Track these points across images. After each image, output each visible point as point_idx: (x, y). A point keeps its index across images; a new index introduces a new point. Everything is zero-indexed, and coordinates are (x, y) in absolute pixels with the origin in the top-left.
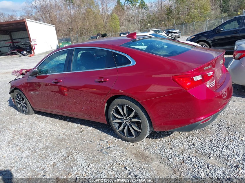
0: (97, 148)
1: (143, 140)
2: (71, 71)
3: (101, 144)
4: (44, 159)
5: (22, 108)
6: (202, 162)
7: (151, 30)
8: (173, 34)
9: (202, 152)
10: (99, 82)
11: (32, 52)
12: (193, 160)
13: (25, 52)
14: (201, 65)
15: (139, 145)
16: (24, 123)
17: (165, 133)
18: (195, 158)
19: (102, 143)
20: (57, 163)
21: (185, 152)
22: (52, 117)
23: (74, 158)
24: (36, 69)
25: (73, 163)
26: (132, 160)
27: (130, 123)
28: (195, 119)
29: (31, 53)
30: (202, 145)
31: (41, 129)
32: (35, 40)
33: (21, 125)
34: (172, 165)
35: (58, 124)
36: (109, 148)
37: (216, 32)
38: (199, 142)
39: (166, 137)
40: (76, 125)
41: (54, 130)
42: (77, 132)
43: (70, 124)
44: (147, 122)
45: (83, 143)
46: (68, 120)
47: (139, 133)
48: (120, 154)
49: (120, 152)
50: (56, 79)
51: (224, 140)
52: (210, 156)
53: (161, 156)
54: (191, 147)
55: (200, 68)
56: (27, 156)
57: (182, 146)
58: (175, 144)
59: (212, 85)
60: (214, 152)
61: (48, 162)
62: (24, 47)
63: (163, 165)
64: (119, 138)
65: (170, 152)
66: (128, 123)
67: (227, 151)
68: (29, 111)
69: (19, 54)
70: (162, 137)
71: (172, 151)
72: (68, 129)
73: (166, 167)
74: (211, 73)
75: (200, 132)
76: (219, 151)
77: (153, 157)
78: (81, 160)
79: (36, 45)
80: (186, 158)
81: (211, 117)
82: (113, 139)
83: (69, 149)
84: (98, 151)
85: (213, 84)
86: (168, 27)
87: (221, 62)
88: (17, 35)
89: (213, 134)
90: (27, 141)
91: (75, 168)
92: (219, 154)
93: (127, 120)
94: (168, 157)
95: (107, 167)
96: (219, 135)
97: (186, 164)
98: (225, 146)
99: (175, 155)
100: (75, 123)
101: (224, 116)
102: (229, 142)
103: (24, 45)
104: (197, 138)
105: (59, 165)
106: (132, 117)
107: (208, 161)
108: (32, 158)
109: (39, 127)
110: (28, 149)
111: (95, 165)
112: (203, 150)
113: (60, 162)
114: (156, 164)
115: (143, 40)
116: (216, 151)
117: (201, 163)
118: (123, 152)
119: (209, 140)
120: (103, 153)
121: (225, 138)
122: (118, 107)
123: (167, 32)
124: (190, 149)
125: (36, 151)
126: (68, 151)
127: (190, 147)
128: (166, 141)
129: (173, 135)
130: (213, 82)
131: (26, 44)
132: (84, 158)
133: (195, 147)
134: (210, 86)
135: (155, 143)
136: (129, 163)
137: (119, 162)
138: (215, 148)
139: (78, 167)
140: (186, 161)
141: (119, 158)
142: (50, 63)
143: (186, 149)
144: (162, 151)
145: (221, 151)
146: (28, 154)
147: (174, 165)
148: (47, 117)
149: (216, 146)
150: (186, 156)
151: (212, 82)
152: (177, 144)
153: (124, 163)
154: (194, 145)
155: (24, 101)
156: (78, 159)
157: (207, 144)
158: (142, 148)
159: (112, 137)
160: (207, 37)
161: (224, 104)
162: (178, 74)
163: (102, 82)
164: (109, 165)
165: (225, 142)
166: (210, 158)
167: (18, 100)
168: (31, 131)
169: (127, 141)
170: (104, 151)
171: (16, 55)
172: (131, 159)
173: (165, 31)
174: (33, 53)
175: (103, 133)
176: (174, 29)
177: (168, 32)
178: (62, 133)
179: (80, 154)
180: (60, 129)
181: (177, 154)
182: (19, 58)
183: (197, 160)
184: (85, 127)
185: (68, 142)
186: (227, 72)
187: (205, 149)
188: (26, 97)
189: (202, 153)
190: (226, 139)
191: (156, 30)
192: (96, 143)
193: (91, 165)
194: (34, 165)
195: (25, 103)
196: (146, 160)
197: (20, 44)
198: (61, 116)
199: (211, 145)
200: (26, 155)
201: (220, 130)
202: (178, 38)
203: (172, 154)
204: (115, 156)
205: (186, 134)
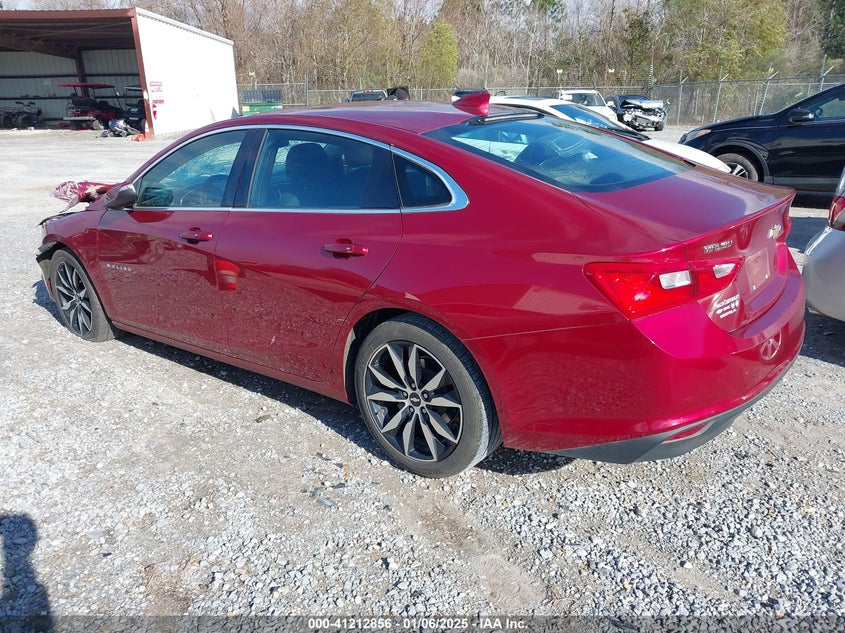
0: (303, 481)
1: (462, 474)
2: (244, 207)
3: (317, 470)
4: (117, 496)
5: (76, 315)
6: (650, 575)
7: (563, 92)
8: (639, 113)
9: (658, 541)
10: (337, 255)
11: (147, 125)
12: (623, 562)
13: (121, 123)
14: (696, 237)
15: (447, 488)
16: (73, 366)
17: (544, 458)
18: (630, 559)
19: (323, 466)
20: (157, 515)
21: (601, 532)
22: (170, 359)
23: (216, 506)
24: (131, 186)
25: (211, 524)
26: (412, 536)
27: (426, 410)
28: (649, 423)
29: (142, 130)
30: (664, 514)
31: (124, 394)
32: (158, 85)
33: (63, 372)
34: (547, 571)
35: (185, 385)
36: (342, 485)
37: (786, 121)
38: (657, 505)
39: (545, 473)
40: (245, 394)
41: (170, 402)
42: (243, 419)
43: (228, 387)
44: (484, 412)
45: (257, 459)
46: (224, 373)
47: (451, 449)
48: (375, 513)
49: (377, 504)
50: (194, 229)
51: (745, 508)
52: (685, 556)
53: (514, 535)
54: (626, 518)
55: (689, 245)
56: (64, 482)
57: (596, 511)
58: (570, 499)
59: (725, 309)
60: (701, 544)
61: (128, 510)
62: (122, 104)
63: (516, 569)
64: (383, 454)
65: (549, 527)
66: (417, 410)
67: (747, 548)
68: (96, 327)
69: (102, 127)
70: (530, 472)
71: (555, 524)
72: (217, 404)
73: (525, 576)
74: (728, 268)
75: (668, 470)
76: (718, 543)
77: (489, 535)
78: (241, 517)
79: (162, 102)
80: (598, 555)
81: (706, 424)
82: (364, 458)
83: (208, 472)
84: (305, 491)
85: (728, 307)
86: (625, 89)
87: (774, 232)
88: (101, 62)
89: (710, 481)
90: (72, 429)
91: (216, 540)
92: (716, 555)
93: (415, 400)
94: (537, 541)
95: (323, 550)
96: (731, 487)
97: (596, 575)
98: (743, 530)
99: (565, 538)
100: (245, 387)
101: (761, 423)
102: (760, 518)
103: (120, 97)
104: (650, 490)
105: (162, 523)
106: (435, 391)
107: (673, 572)
108: (76, 488)
109: (119, 387)
110: (70, 458)
111: (284, 539)
112: (665, 534)
113: (170, 514)
114: (492, 562)
115: (513, 123)
116: (707, 543)
117: (649, 577)
118: (387, 506)
119: (692, 501)
120: (320, 502)
121: (749, 501)
122: (389, 348)
123: (619, 103)
124: (621, 526)
125: (95, 466)
126: (202, 481)
127: (621, 518)
128: (543, 485)
129: (570, 467)
130: (732, 299)
131: (129, 97)
132: (253, 511)
133: (640, 519)
134: (719, 312)
135: (503, 490)
136: (401, 545)
137: (368, 541)
138: (706, 533)
139: (225, 538)
140: (597, 564)
141: (369, 526)
142: (184, 171)
143: (608, 521)
144: (522, 519)
145: (727, 545)
146: (67, 473)
147: (553, 574)
148: (154, 356)
149: (713, 526)
150: (603, 547)
151: (728, 301)
152: (578, 503)
153: (384, 545)
154: (635, 513)
155: (84, 291)
156: (230, 513)
157: (682, 512)
158: (456, 501)
159: (359, 449)
160: (756, 136)
161: (764, 380)
162: (610, 259)
163: (345, 255)
164: (331, 545)
165: (746, 516)
166: (682, 564)
167: (64, 286)
168: (91, 398)
169: (409, 471)
170: (322, 494)
171: (90, 131)
172: (411, 532)
173: (612, 99)
174: (147, 130)
175: (331, 432)
176: (646, 98)
177: (622, 106)
178: (195, 415)
179: (241, 494)
180: (190, 402)
181: (570, 535)
182: (100, 142)
183: (636, 565)
184: (277, 403)
185: (207, 451)
186: (791, 271)
187: (673, 532)
188: (89, 278)
189: (658, 544)
190: (752, 506)
191: (581, 95)
192: (303, 466)
193: (272, 537)
194: (79, 516)
195: (86, 299)
196: (461, 545)
197: (109, 94)
198: (202, 357)
199: (697, 519)
200: (60, 475)
201: (738, 470)
202: (657, 129)
203: (556, 534)
204: (358, 515)
205: (617, 470)
